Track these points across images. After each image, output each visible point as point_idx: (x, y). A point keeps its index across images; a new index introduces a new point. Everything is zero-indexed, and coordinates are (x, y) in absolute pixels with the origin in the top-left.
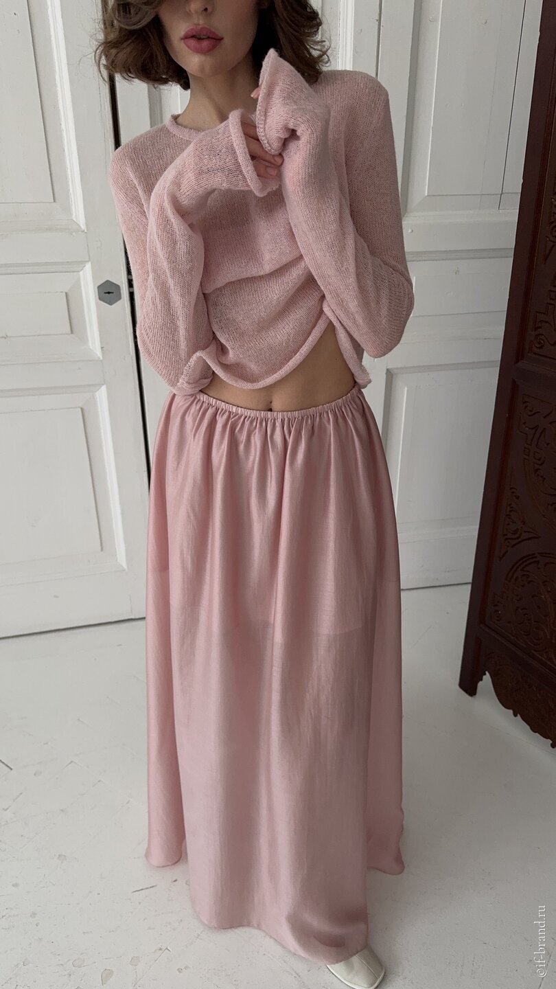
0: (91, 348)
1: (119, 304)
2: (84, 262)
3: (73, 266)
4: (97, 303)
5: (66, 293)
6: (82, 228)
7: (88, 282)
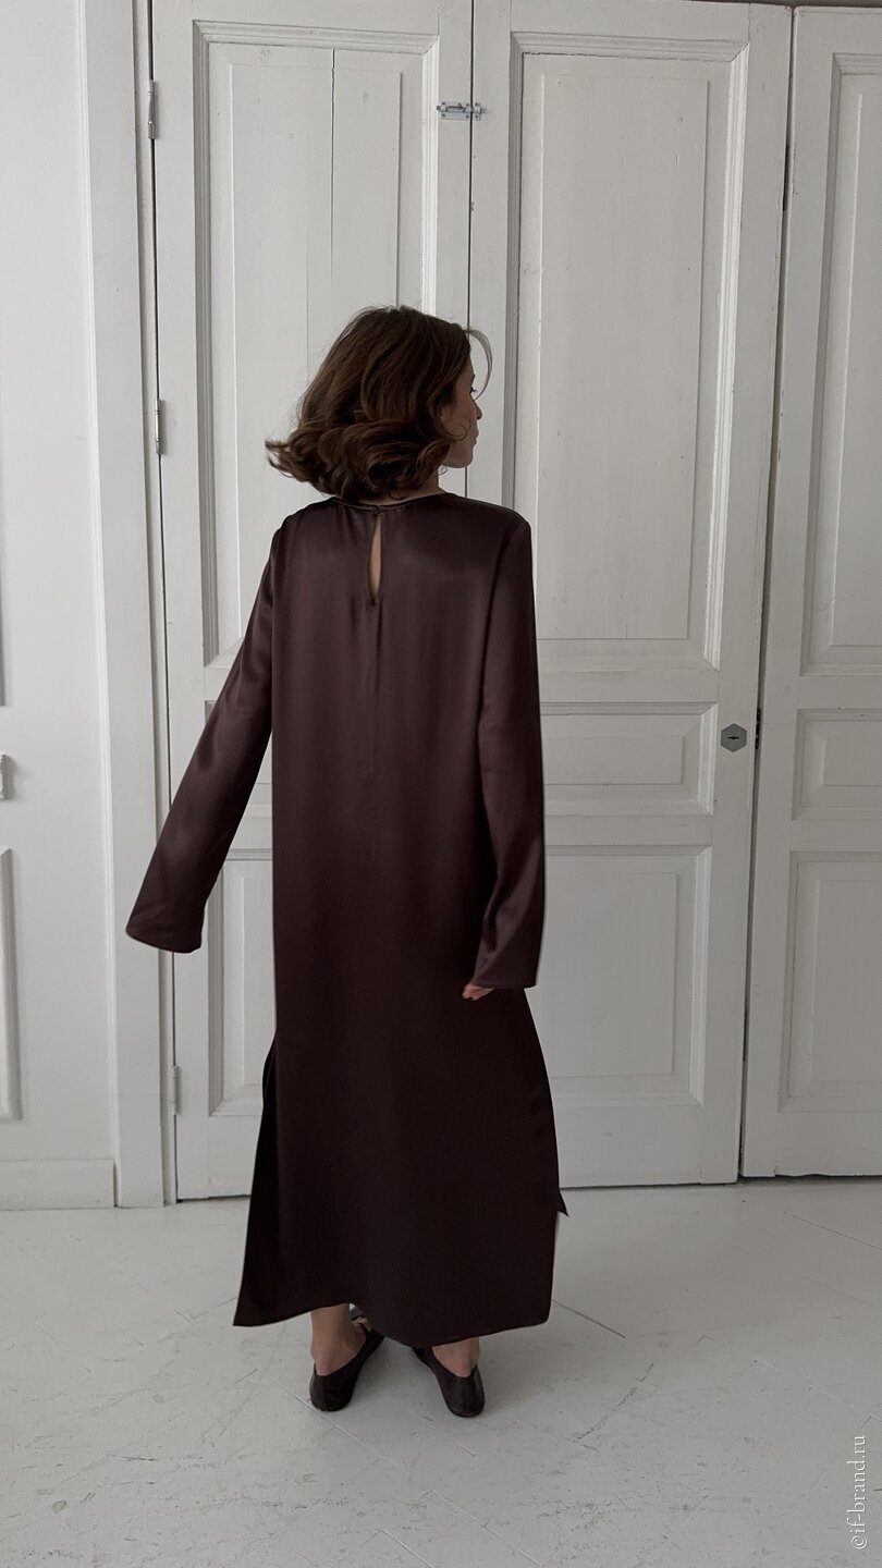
0: (699, 801)
1: (742, 751)
2: (709, 704)
3: (696, 708)
4: (717, 750)
5: (684, 738)
6: (715, 666)
7: (710, 726)
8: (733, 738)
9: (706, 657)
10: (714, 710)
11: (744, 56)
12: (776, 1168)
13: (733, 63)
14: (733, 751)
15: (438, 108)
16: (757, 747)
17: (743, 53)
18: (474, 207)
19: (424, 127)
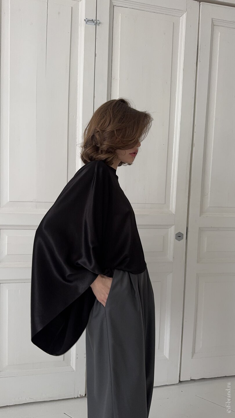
0: (168, 257)
1: (182, 241)
2: (172, 225)
3: (167, 226)
4: (174, 240)
5: (164, 236)
6: (173, 213)
7: (172, 232)
8: (179, 237)
9: (170, 210)
10: (173, 227)
11: (185, 16)
12: (191, 377)
13: (181, 18)
14: (179, 241)
15: (85, 20)
16: (186, 239)
17: (184, 15)
18: (97, 55)
19: (79, 26)
